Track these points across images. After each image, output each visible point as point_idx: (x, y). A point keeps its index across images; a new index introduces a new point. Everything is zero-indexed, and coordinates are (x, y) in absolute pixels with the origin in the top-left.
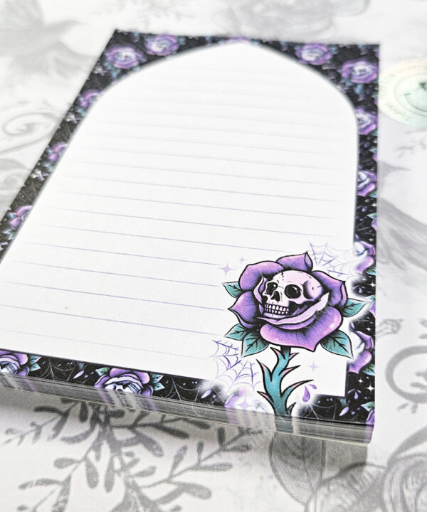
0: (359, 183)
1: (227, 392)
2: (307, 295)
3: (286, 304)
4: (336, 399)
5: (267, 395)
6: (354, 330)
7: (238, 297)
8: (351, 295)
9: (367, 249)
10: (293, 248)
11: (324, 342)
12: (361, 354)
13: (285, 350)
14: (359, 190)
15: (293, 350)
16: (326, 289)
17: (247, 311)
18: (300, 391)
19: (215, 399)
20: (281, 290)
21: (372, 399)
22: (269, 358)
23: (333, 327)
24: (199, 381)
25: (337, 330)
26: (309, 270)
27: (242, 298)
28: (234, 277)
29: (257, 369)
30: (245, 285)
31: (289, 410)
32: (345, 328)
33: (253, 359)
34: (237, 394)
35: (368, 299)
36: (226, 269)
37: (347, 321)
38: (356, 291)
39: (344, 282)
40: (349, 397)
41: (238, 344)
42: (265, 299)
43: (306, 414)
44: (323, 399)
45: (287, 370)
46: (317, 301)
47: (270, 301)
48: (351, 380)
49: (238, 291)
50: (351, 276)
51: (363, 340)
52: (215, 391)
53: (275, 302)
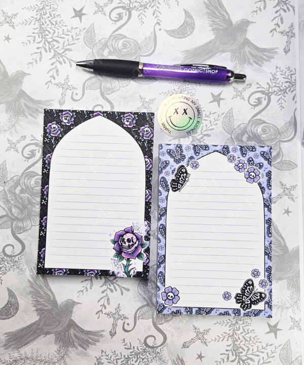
0: (146, 195)
1: (116, 273)
2: (133, 242)
3: (127, 245)
4: (141, 272)
5: (125, 272)
6: (144, 252)
7: (115, 244)
8: (144, 241)
9: (148, 224)
10: (128, 225)
11: (138, 256)
12: (146, 260)
13: (128, 260)
14: (146, 199)
15: (130, 259)
16: (138, 239)
17: (118, 248)
18: (132, 271)
19: (113, 274)
20: (126, 240)
21: (149, 272)
22: (124, 262)
23: (140, 251)
24: (109, 271)
25: (141, 253)
26: (133, 233)
27: (116, 244)
28: (113, 237)
29: (122, 265)
30: (116, 240)
31: (130, 276)
32: (142, 252)
33: (121, 263)
34: (118, 273)
35: (148, 242)
36: (110, 235)
37: (143, 249)
38: (145, 239)
39: (142, 237)
40: (144, 271)
41: (117, 259)
42: (122, 244)
43: (134, 276)
44: (138, 272)
45: (129, 265)
46: (135, 243)
47: (123, 245)
48: (144, 266)
49: (114, 242)
50: (144, 234)
51: (147, 255)
52: (113, 272)
53: (124, 245)
